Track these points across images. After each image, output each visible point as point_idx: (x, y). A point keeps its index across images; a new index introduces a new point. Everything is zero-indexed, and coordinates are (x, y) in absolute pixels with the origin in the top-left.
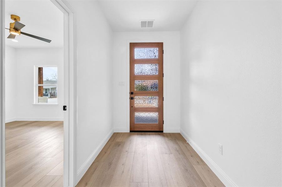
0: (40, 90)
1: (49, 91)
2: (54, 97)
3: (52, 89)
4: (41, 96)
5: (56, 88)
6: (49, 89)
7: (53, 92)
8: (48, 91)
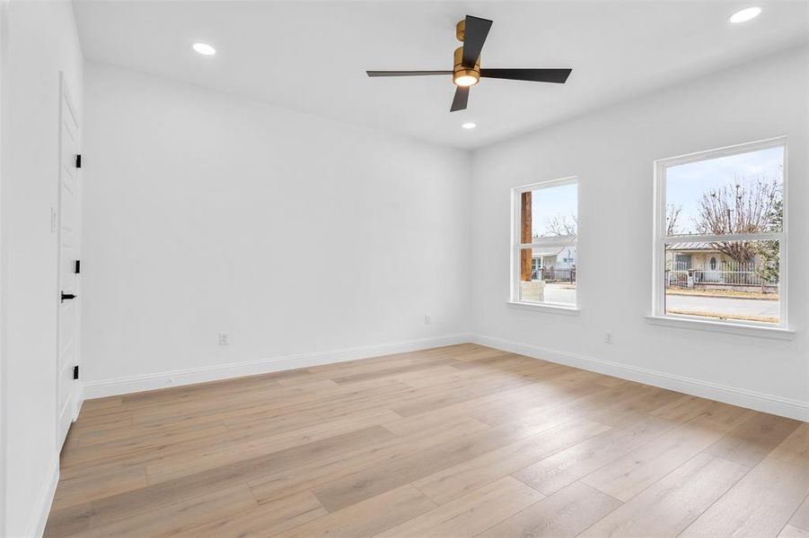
0: (525, 260)
1: (539, 263)
2: (551, 282)
3: (546, 258)
4: (527, 280)
5: (556, 256)
6: (540, 260)
7: (548, 267)
8: (537, 265)
